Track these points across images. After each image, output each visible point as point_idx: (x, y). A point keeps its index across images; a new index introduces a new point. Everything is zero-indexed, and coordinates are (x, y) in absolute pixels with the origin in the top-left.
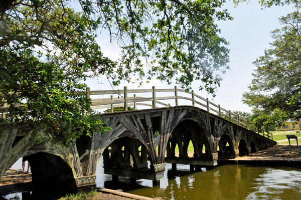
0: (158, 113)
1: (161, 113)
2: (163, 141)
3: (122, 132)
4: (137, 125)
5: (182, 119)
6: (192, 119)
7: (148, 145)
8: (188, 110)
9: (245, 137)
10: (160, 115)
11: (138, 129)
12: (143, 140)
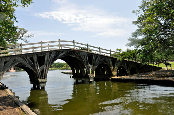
0: (43, 54)
1: (45, 54)
2: (46, 68)
3: (17, 64)
4: (27, 60)
5: (62, 56)
6: (71, 56)
7: (34, 70)
8: (67, 51)
9: (125, 65)
10: (45, 55)
11: (28, 62)
12: (31, 67)
